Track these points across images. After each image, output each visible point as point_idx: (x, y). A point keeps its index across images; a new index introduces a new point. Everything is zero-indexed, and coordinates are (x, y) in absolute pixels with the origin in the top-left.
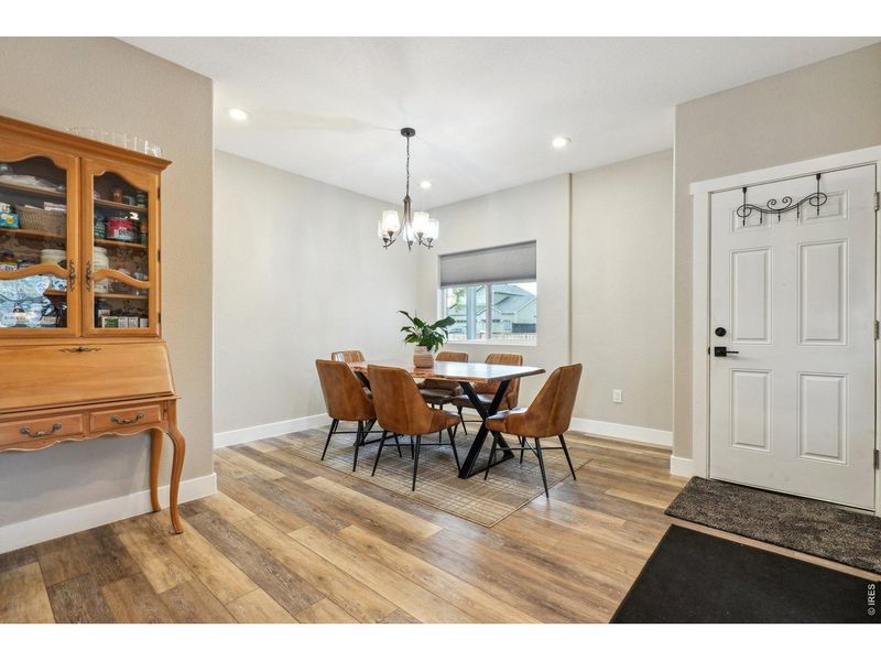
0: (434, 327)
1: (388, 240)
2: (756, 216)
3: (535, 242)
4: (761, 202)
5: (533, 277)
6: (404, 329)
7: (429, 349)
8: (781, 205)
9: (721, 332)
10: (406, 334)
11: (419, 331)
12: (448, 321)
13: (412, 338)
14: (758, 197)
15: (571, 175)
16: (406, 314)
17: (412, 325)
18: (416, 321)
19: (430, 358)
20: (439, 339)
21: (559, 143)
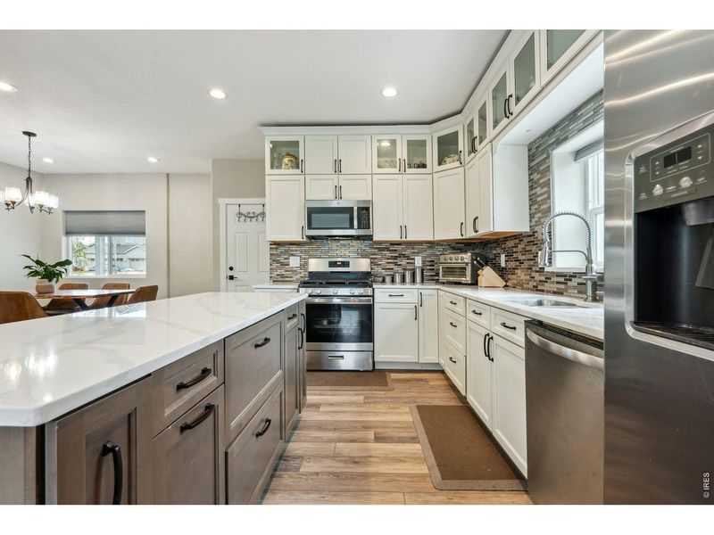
0: (55, 266)
1: (10, 205)
2: (243, 218)
3: (144, 211)
4: (245, 212)
5: (142, 233)
6: (26, 267)
7: (50, 281)
8: (251, 215)
9: (231, 269)
10: (28, 271)
11: (41, 269)
12: (67, 262)
13: (35, 273)
14: (244, 210)
15: (168, 174)
16: (29, 257)
17: (35, 264)
18: (38, 262)
19: (52, 287)
20: (60, 274)
21: (153, 160)
